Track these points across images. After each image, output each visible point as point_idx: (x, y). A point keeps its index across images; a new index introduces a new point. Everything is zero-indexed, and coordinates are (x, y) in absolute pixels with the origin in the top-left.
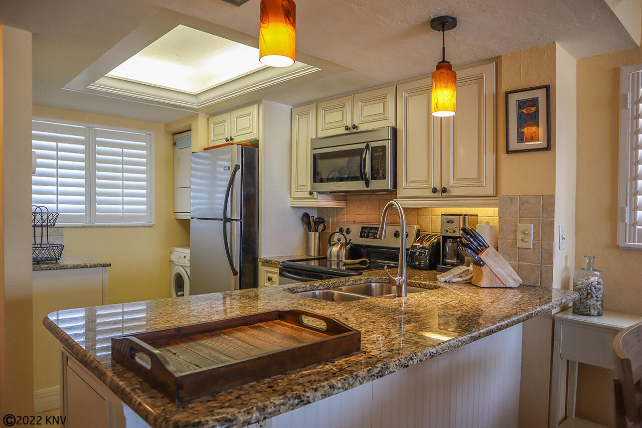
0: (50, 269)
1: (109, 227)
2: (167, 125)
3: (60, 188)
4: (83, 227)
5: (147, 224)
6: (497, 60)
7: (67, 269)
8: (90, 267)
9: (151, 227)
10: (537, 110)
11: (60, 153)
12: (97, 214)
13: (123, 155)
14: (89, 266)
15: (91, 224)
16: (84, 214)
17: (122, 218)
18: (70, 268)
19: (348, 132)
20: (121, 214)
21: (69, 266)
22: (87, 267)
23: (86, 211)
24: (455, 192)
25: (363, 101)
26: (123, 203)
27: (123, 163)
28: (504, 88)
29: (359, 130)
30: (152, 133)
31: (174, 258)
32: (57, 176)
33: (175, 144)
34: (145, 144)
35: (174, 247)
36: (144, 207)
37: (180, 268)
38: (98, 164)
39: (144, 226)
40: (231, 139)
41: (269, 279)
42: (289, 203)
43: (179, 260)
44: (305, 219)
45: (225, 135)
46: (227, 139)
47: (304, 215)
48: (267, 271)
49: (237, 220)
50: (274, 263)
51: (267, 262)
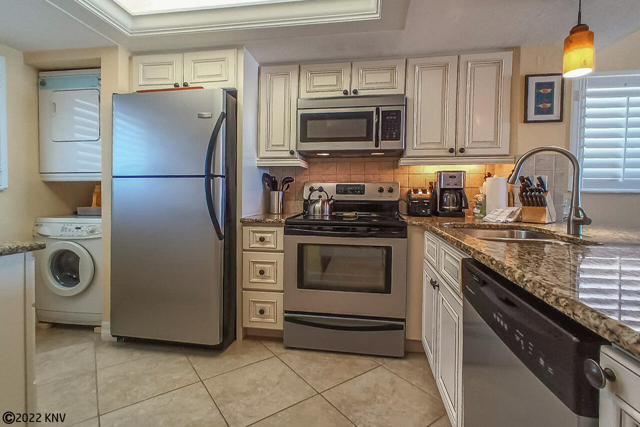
6: (516, 50)
10: (553, 91)
19: (344, 96)
24: (469, 152)
25: (364, 69)
28: (523, 72)
29: (359, 95)
31: (45, 230)
33: (42, 83)
35: (41, 217)
40: (185, 85)
41: (262, 240)
42: (256, 162)
43: (63, 233)
44: (267, 179)
45: (169, 80)
46: (177, 85)
47: (265, 176)
48: (254, 232)
49: (222, 176)
50: (270, 222)
51: (258, 221)
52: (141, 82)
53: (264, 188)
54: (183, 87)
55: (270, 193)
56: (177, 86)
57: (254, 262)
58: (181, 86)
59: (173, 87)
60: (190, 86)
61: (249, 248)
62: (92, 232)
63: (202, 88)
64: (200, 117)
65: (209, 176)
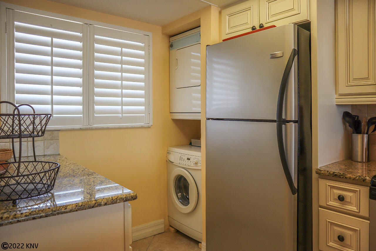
0: (34, 218)
1: (108, 129)
2: (164, 27)
3: (55, 97)
4: (81, 129)
5: (146, 125)
7: (66, 212)
8: (106, 204)
9: (149, 128)
11: (55, 59)
12: (95, 115)
13: (122, 54)
14: (103, 203)
15: (89, 126)
16: (82, 115)
17: (122, 119)
18: (71, 211)
20: (121, 115)
21: (69, 208)
22: (100, 205)
23: (83, 113)
26: (122, 104)
27: (122, 62)
30: (150, 34)
31: (172, 158)
32: (52, 83)
33: (171, 46)
34: (143, 45)
35: (171, 147)
36: (143, 108)
37: (185, 171)
38: (96, 63)
39: (142, 127)
40: (261, 26)
41: (341, 199)
42: (335, 100)
43: (181, 162)
44: (347, 119)
45: (248, 24)
46: (254, 27)
47: (346, 115)
48: (332, 187)
49: (295, 122)
50: (350, 178)
51: (336, 175)
52: (228, 31)
53: (346, 129)
54: (259, 28)
55: (352, 136)
56: (254, 29)
57: (332, 224)
58: (258, 28)
59: (250, 30)
60: (266, 26)
61: (326, 206)
62: (196, 163)
63: (275, 26)
64: (274, 57)
65: (281, 122)
